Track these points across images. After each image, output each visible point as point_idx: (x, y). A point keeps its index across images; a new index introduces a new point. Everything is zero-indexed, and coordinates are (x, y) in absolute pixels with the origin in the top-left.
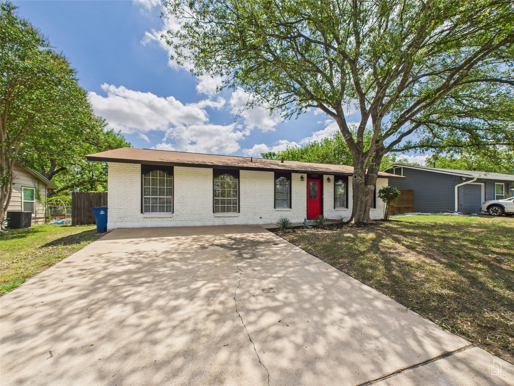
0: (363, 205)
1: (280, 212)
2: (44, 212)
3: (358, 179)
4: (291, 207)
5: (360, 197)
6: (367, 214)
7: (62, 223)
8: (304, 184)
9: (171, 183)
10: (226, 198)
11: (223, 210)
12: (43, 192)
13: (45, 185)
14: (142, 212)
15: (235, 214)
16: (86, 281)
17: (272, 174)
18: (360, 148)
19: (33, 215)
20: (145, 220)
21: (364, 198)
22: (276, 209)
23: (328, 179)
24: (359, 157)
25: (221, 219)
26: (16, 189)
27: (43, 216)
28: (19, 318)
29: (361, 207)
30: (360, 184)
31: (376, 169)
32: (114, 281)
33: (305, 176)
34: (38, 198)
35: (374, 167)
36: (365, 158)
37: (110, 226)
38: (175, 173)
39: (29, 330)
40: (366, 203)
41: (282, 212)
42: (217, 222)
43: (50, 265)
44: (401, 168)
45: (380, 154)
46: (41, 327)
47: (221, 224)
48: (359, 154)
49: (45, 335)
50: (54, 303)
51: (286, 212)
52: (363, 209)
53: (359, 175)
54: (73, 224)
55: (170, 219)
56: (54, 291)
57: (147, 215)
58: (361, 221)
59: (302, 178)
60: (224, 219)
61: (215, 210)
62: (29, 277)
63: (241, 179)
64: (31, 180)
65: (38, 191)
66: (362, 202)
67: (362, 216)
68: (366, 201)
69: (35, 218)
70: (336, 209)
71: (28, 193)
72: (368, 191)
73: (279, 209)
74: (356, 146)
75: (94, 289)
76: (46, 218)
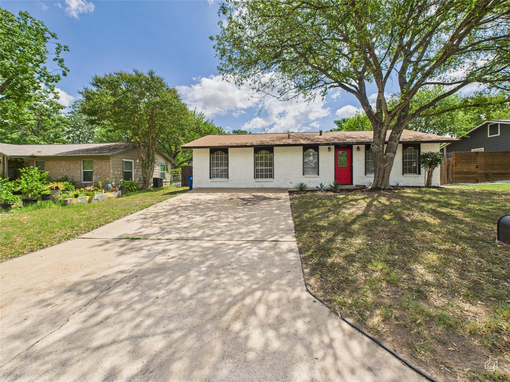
0: (381, 172)
1: (308, 179)
2: (170, 178)
3: (375, 148)
4: (318, 175)
5: (378, 164)
6: (385, 180)
7: (177, 185)
8: (332, 155)
9: (227, 159)
10: (268, 168)
11: (262, 177)
12: (169, 166)
13: (170, 162)
14: (210, 178)
15: (270, 180)
16: (170, 208)
17: (301, 148)
18: (379, 118)
19: (164, 180)
20: (212, 183)
21: (382, 165)
22: (305, 176)
23: (358, 148)
24: (377, 127)
25: (260, 183)
26: (157, 165)
27: (169, 181)
28: (146, 215)
29: (379, 174)
30: (378, 152)
31: (395, 137)
32: (179, 209)
33: (333, 147)
34: (167, 170)
35: (393, 136)
36: (382, 128)
37: (194, 186)
38: (229, 152)
39: (148, 217)
40: (384, 170)
41: (310, 179)
42: (257, 185)
43: (161, 202)
44: (497, 124)
45: (402, 122)
46: (151, 217)
47: (260, 187)
48: (377, 124)
49: (151, 219)
50: (157, 213)
51: (314, 179)
52: (381, 175)
53: (376, 144)
54: (182, 186)
55: (226, 183)
56: (158, 209)
57: (213, 180)
58: (379, 186)
59: (329, 148)
60: (262, 183)
61: (256, 176)
62: (153, 205)
63: (275, 154)
64: (163, 159)
65: (167, 166)
66: (380, 169)
67: (380, 182)
68: (385, 168)
69: (166, 182)
70: (367, 176)
71: (163, 167)
72: (387, 158)
73: (307, 176)
74: (374, 118)
75: (171, 210)
76: (171, 182)
